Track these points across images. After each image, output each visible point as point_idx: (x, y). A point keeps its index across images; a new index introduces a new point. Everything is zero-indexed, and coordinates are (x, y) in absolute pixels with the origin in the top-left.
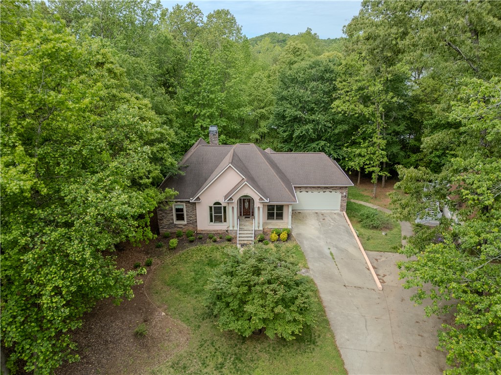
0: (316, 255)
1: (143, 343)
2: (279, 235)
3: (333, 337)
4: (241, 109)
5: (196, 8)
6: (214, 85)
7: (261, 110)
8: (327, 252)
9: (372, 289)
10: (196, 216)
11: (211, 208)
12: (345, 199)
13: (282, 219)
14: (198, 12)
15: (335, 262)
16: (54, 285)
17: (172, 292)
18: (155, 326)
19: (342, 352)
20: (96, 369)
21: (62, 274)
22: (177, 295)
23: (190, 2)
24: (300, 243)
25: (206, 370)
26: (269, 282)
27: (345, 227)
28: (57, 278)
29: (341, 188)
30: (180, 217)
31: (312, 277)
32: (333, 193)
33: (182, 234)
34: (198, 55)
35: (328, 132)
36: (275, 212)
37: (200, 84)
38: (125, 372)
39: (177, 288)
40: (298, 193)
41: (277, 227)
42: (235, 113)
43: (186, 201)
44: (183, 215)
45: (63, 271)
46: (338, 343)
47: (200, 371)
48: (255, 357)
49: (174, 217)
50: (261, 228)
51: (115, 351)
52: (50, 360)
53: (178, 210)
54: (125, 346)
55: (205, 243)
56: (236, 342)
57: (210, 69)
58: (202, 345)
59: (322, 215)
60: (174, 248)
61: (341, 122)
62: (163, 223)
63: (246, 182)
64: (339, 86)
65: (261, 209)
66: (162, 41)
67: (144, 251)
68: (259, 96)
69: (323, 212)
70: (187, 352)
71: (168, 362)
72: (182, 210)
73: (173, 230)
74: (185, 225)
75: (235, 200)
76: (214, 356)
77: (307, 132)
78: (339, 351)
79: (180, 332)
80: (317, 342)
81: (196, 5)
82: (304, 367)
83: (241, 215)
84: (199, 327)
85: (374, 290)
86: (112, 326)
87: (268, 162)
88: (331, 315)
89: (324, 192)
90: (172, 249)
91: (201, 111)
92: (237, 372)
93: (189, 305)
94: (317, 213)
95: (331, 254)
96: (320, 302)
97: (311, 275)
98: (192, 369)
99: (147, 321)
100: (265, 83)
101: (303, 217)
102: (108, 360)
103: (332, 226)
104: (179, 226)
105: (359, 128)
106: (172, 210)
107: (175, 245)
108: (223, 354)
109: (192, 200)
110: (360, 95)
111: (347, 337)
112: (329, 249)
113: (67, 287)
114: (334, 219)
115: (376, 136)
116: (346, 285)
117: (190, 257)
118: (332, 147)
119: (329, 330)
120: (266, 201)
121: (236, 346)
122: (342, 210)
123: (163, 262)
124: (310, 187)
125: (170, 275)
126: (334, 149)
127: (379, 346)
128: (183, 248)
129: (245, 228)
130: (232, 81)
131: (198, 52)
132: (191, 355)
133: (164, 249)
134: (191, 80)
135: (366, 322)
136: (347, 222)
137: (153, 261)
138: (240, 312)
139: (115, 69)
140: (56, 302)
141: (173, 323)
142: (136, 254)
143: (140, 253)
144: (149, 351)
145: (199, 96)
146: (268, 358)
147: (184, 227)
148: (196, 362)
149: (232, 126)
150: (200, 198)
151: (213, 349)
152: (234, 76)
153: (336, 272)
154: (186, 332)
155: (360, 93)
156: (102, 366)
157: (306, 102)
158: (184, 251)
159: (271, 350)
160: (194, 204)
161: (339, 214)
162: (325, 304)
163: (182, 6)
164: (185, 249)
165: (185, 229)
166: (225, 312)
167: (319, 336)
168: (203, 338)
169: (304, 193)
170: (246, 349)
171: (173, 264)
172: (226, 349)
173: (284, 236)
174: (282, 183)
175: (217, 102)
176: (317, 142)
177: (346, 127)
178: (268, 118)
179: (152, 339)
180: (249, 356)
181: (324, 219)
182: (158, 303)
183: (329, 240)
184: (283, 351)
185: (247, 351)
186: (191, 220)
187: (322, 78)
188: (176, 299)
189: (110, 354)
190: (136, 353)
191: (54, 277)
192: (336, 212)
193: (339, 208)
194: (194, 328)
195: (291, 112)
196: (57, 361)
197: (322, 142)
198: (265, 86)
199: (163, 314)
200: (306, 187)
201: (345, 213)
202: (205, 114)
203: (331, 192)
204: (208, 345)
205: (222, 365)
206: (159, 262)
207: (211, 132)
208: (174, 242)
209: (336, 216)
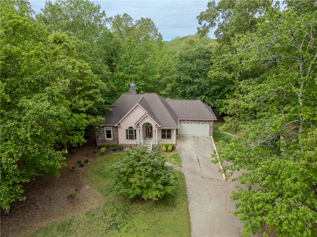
0: (188, 159)
1: (72, 201)
2: (167, 148)
3: (188, 204)
4: (154, 76)
5: (129, 17)
6: (137, 61)
7: (167, 77)
8: (196, 158)
9: (219, 180)
10: (118, 136)
11: (127, 130)
12: (212, 128)
13: (171, 138)
14: (130, 19)
15: (199, 164)
16: (9, 151)
17: (96, 176)
18: (81, 193)
19: (190, 212)
20: (41, 212)
21: (14, 146)
22: (99, 178)
23: (125, 13)
24: (180, 152)
25: (105, 217)
26: (144, 165)
27: (210, 145)
28: (11, 148)
29: (209, 121)
30: (109, 136)
31: (183, 171)
32: (204, 124)
33: (109, 146)
34: (128, 43)
35: (208, 90)
36: (166, 134)
37: (129, 60)
38: (57, 215)
39: (100, 175)
40: (183, 124)
41: (167, 143)
42: (151, 78)
43: (113, 126)
44: (111, 134)
45: (15, 145)
46: (189, 208)
47: (102, 217)
48: (137, 212)
49: (106, 136)
50: (157, 143)
51: (54, 204)
52: (8, 198)
53: (107, 131)
54: (61, 202)
55: (122, 151)
56: (127, 204)
57: (135, 51)
58: (106, 205)
59: (197, 138)
60: (103, 154)
61: (215, 84)
62: (99, 139)
63: (147, 114)
64: (214, 61)
65: (157, 132)
66: (108, 35)
67: (86, 155)
68: (166, 68)
69: (198, 136)
70: (97, 208)
71: (84, 212)
72: (110, 131)
73: (104, 144)
74: (112, 141)
75: (141, 125)
76: (112, 210)
77: (194, 90)
78: (189, 211)
79: (96, 197)
80: (176, 206)
81: (128, 15)
82: (164, 218)
83: (146, 136)
84: (108, 195)
85: (221, 180)
86: (56, 192)
87: (163, 104)
88: (189, 192)
89: (199, 124)
90: (102, 154)
91: (129, 76)
92: (124, 219)
93: (105, 183)
94: (194, 137)
95: (198, 159)
96: (185, 185)
97: (183, 170)
98: (97, 216)
99: (77, 190)
100: (170, 61)
101: (185, 139)
102: (49, 208)
103: (202, 144)
104: (108, 141)
105: (226, 87)
106: (104, 131)
107: (104, 151)
108: (118, 210)
109: (116, 125)
110: (225, 66)
111: (196, 205)
112: (197, 156)
113: (17, 153)
114: (204, 141)
115: (236, 92)
116: (203, 177)
117: (112, 158)
118: (210, 100)
119: (186, 200)
120: (159, 126)
121: (127, 205)
122: (210, 135)
123: (95, 161)
124: (190, 120)
125: (97, 168)
126: (211, 101)
127: (215, 210)
128: (108, 154)
129: (147, 143)
130: (149, 58)
131: (128, 41)
132: (98, 209)
133: (97, 154)
134: (123, 58)
135: (211, 197)
136: (212, 142)
137: (90, 160)
138: (129, 184)
139: (69, 45)
140: (9, 161)
141: (93, 192)
142: (80, 156)
143: (83, 155)
144: (74, 206)
145: (128, 67)
146: (144, 213)
147: (111, 142)
148: (100, 213)
149: (149, 86)
150: (120, 124)
151: (112, 207)
152: (150, 56)
153: (199, 169)
154: (99, 197)
155: (225, 65)
156: (45, 211)
157: (193, 71)
158: (108, 155)
159: (147, 209)
160: (117, 127)
161: (207, 138)
162: (187, 186)
163: (121, 15)
164: (110, 154)
165: (112, 143)
166: (119, 183)
167: (179, 203)
168: (108, 201)
169: (186, 124)
170: (132, 208)
171: (100, 162)
172: (121, 207)
173: (170, 148)
174: (170, 116)
175: (138, 71)
176: (201, 97)
177: (218, 87)
178: (172, 82)
179: (78, 200)
180: (133, 211)
181: (198, 140)
182: (86, 182)
183: (198, 152)
184: (154, 210)
185: (132, 209)
186: (115, 138)
187: (204, 57)
188: (98, 180)
189: (51, 205)
190: (66, 206)
191: (9, 147)
192: (206, 136)
193: (208, 134)
194: (104, 196)
195: (184, 77)
196: (11, 198)
197: (204, 96)
198: (170, 62)
199: (88, 187)
200: (187, 120)
201: (212, 137)
202: (131, 78)
203: (203, 124)
204: (110, 205)
205: (116, 215)
206: (93, 161)
207: (131, 87)
208: (103, 149)
209: (206, 139)
